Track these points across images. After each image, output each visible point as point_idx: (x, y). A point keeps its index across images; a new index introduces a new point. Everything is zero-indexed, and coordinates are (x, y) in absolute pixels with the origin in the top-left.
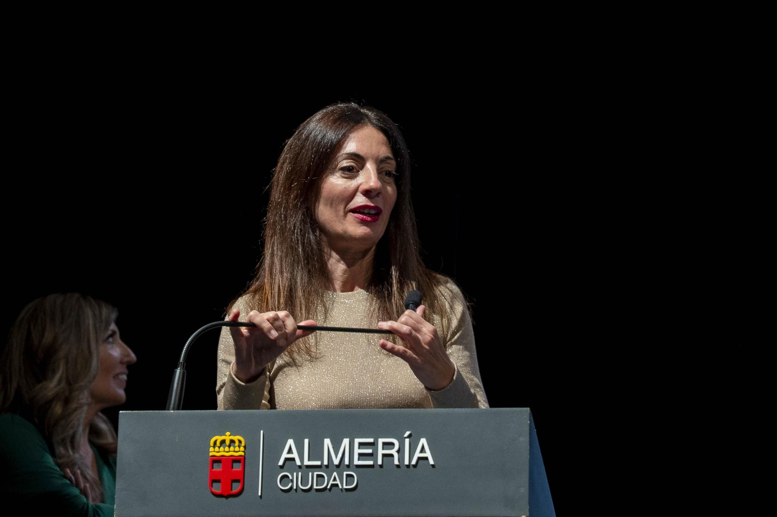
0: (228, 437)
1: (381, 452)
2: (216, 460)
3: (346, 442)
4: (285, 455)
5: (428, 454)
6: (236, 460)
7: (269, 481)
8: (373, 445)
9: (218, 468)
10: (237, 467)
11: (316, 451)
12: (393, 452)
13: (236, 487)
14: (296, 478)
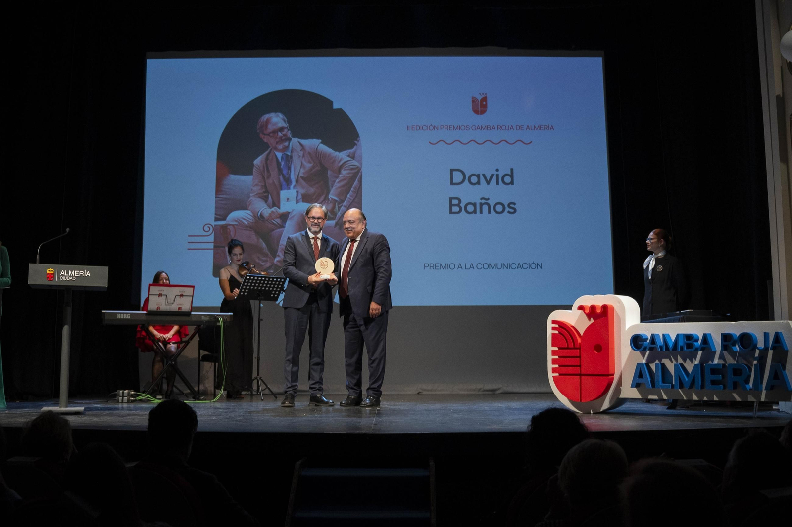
0: (50, 270)
1: (80, 274)
2: (48, 274)
3: (73, 271)
4: (62, 273)
5: (89, 274)
6: (52, 274)
7: (59, 278)
8: (79, 272)
9: (49, 275)
10: (52, 275)
11: (68, 273)
12: (83, 274)
13: (52, 279)
14: (64, 278)
